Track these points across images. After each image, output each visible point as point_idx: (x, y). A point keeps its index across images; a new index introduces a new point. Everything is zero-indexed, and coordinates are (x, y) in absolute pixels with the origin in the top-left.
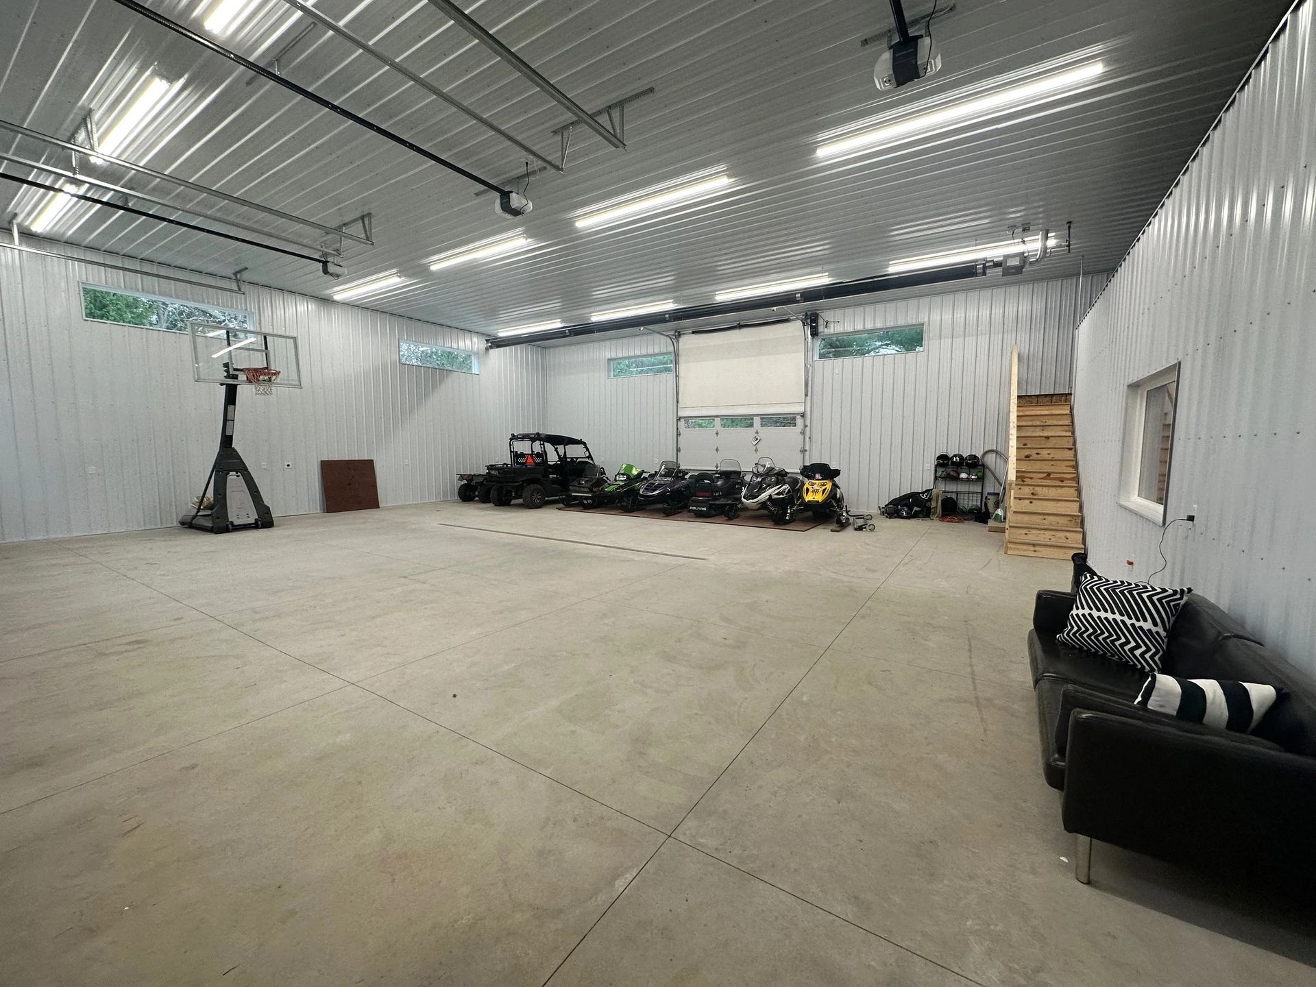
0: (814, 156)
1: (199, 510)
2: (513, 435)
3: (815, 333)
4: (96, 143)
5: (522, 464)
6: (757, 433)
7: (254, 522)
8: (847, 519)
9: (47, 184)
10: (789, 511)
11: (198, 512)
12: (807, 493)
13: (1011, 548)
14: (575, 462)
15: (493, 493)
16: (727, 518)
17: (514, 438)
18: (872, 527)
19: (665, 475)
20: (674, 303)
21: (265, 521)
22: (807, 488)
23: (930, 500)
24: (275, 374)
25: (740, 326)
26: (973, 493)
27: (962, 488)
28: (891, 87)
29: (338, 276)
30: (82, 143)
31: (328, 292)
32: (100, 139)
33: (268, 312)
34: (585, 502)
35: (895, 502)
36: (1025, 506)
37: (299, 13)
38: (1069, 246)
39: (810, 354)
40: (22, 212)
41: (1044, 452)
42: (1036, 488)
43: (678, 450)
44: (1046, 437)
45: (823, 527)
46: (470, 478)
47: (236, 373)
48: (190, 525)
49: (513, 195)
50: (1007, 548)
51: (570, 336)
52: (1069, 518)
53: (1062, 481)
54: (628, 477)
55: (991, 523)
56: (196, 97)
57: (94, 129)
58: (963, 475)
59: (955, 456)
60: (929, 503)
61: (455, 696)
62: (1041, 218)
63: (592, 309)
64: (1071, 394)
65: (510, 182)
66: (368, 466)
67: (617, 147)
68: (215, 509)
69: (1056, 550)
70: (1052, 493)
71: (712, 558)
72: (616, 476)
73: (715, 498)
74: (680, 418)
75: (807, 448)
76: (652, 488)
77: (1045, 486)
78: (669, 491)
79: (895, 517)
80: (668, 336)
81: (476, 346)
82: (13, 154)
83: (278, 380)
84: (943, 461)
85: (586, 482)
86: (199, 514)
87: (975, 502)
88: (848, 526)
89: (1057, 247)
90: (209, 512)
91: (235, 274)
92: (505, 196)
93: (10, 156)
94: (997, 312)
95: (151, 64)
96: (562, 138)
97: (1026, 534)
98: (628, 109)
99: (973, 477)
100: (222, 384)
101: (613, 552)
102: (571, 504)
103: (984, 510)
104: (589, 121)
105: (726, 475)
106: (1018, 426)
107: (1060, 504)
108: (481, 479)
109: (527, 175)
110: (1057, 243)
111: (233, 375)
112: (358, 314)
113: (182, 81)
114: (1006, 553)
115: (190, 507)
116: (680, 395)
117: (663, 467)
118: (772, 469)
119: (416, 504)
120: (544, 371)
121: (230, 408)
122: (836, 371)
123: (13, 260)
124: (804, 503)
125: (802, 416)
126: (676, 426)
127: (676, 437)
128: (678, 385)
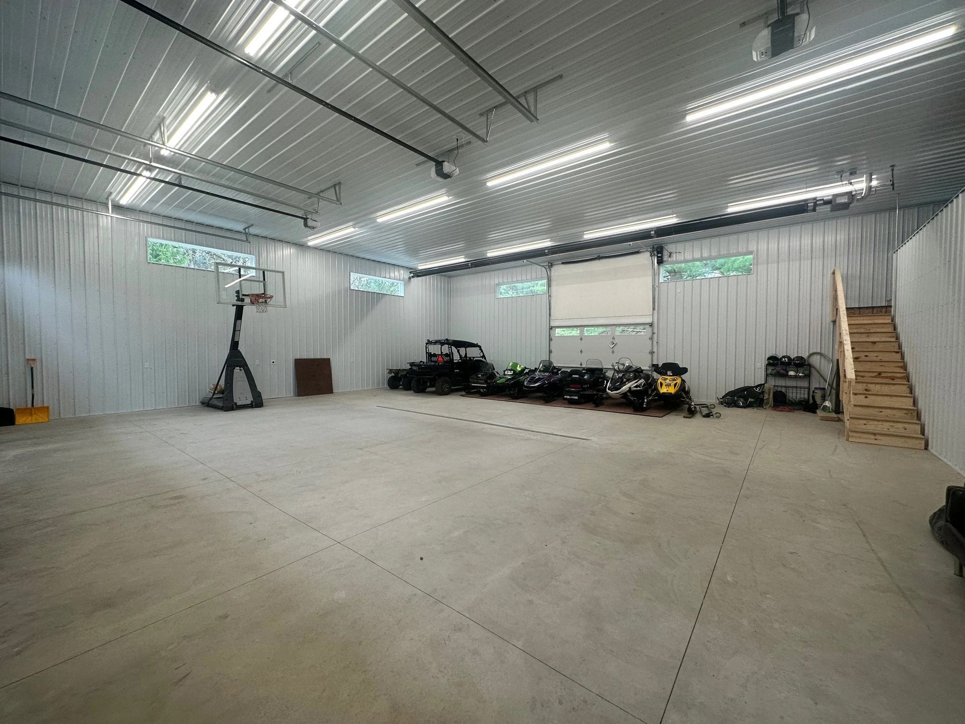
0: (683, 121)
1: (214, 394)
2: (428, 341)
3: (660, 262)
4: (166, 140)
5: (435, 362)
6: (613, 339)
7: (250, 403)
8: (695, 407)
9: (132, 171)
10: (646, 401)
11: (213, 395)
12: (661, 387)
13: (852, 437)
14: (472, 360)
15: (413, 383)
16: (594, 405)
17: (429, 342)
18: (718, 415)
19: (544, 371)
20: (551, 241)
21: (257, 402)
22: (661, 382)
23: (763, 393)
24: (270, 298)
25: (599, 258)
26: (801, 388)
27: (790, 383)
28: (767, 58)
29: (314, 228)
30: (157, 140)
31: (304, 240)
32: (169, 138)
33: (264, 255)
34: (482, 390)
35: (731, 394)
36: (861, 400)
37: (314, 32)
38: (893, 185)
39: (657, 277)
40: (115, 192)
41: (872, 356)
42: (869, 385)
43: (550, 352)
44: (872, 342)
45: (676, 413)
46: (397, 372)
47: (244, 297)
48: (208, 404)
49: (445, 164)
50: (848, 436)
51: (472, 267)
52: (906, 412)
53: (893, 379)
54: (515, 372)
55: (820, 413)
56: (233, 104)
57: (166, 131)
58: (792, 373)
59: (784, 357)
60: (762, 395)
61: (422, 559)
62: (865, 164)
63: (488, 248)
64: (891, 306)
65: (443, 154)
66: (327, 362)
67: (532, 121)
68: (225, 394)
69: (897, 439)
70: (886, 389)
71: (594, 439)
72: (504, 371)
73: (584, 390)
74: (552, 327)
75: (655, 350)
76: (533, 380)
77: (878, 384)
78: (547, 384)
79: (733, 407)
80: (543, 266)
81: (402, 276)
82: (113, 150)
83: (271, 303)
84: (773, 361)
85: (482, 375)
86: (214, 397)
87: (802, 395)
88: (696, 413)
89: (881, 186)
90: (221, 396)
91: (245, 229)
92: (439, 164)
93: (111, 151)
94: (818, 241)
95: (207, 82)
96: (487, 118)
97: (865, 424)
98: (540, 93)
99: (800, 375)
100: (233, 305)
101: (514, 432)
102: (470, 391)
103: (811, 401)
104: (513, 101)
105: (591, 371)
106: (850, 333)
107: (894, 399)
108: (405, 373)
109: (457, 148)
110: (879, 183)
111: (242, 299)
112: (323, 254)
113: (225, 93)
114: (847, 440)
115: (208, 392)
116: (552, 310)
117: (541, 365)
118: (630, 367)
119: (358, 391)
120: (449, 293)
121: (238, 321)
122: (678, 290)
123: (107, 223)
124: (658, 394)
125: (651, 325)
126: (549, 334)
127: (549, 342)
128: (550, 303)
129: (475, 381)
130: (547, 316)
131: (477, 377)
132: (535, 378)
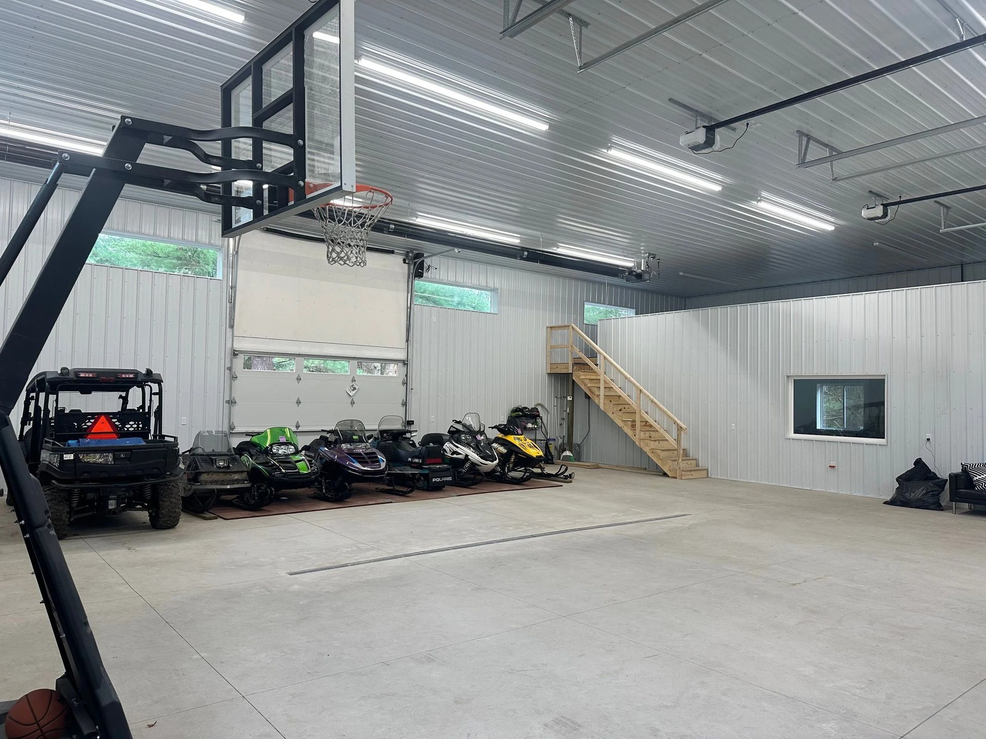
3: (419, 275)
6: (353, 381)
13: (683, 475)
58: (529, 425)
74: (237, 351)
75: (408, 400)
99: (536, 426)
114: (681, 478)
125: (405, 364)
126: (228, 365)
127: (229, 381)
128: (232, 301)
129: (216, 477)
130: (224, 328)
131: (219, 468)
132: (360, 454)
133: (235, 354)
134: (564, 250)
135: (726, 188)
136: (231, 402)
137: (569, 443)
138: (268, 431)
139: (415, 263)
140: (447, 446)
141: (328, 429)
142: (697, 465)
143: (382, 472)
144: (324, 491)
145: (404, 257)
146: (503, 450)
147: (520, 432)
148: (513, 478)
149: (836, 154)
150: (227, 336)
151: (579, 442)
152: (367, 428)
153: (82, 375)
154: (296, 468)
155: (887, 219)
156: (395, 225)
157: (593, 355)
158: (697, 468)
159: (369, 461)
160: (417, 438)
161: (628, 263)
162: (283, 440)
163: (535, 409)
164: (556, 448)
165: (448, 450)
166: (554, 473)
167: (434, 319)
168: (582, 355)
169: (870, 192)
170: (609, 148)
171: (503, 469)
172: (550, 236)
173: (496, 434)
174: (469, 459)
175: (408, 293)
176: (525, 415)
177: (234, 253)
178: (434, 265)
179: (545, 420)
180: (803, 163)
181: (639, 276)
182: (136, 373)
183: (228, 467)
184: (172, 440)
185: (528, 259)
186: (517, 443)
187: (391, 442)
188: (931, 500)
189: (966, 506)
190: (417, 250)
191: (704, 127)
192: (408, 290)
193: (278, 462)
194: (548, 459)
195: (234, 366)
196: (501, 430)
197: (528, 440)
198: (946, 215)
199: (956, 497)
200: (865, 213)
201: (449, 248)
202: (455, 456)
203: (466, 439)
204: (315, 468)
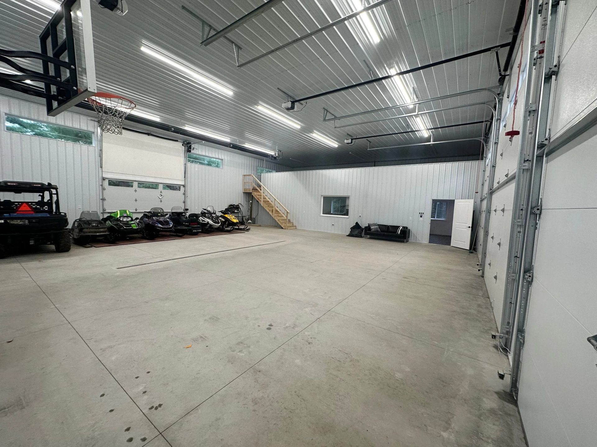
3: (189, 151)
6: (161, 192)
50: (287, 228)
75: (186, 200)
116: (103, 163)
125: (184, 187)
126: (101, 184)
127: (101, 190)
128: (101, 156)
129: (92, 230)
130: (97, 168)
131: (93, 226)
132: (161, 221)
133: (104, 179)
134: (247, 146)
135: (302, 127)
136: (103, 199)
137: (251, 218)
138: (119, 212)
139: (187, 146)
140: (200, 218)
141: (148, 211)
142: (293, 225)
143: (171, 228)
144: (145, 236)
145: (183, 143)
146: (223, 220)
147: (230, 213)
148: (227, 230)
149: (336, 118)
150: (100, 171)
151: (254, 217)
152: (165, 211)
153: (9, 184)
154: (131, 226)
155: (352, 144)
156: (174, 128)
157: (260, 186)
158: (293, 226)
159: (165, 224)
160: (188, 214)
161: (272, 153)
162: (125, 215)
163: (238, 205)
164: (246, 219)
165: (201, 220)
166: (243, 228)
167: (196, 169)
168: (255, 186)
169: (348, 134)
170: (258, 106)
171: (223, 227)
172: (242, 140)
173: (220, 214)
174: (209, 223)
175: (185, 158)
176: (234, 207)
177: (101, 135)
178: (196, 147)
179: (242, 209)
180: (325, 120)
181: (275, 158)
182: (43, 185)
183: (98, 226)
184: (63, 214)
185: (233, 148)
186: (229, 217)
187: (177, 217)
188: (359, 235)
189: (369, 236)
190: (188, 141)
191: (291, 101)
192: (185, 157)
193: (122, 224)
194: (242, 223)
195: (103, 184)
196: (222, 212)
197: (233, 216)
198: (370, 144)
199: (366, 234)
200: (346, 141)
201: (200, 141)
202: (203, 222)
203: (208, 216)
204: (140, 227)
